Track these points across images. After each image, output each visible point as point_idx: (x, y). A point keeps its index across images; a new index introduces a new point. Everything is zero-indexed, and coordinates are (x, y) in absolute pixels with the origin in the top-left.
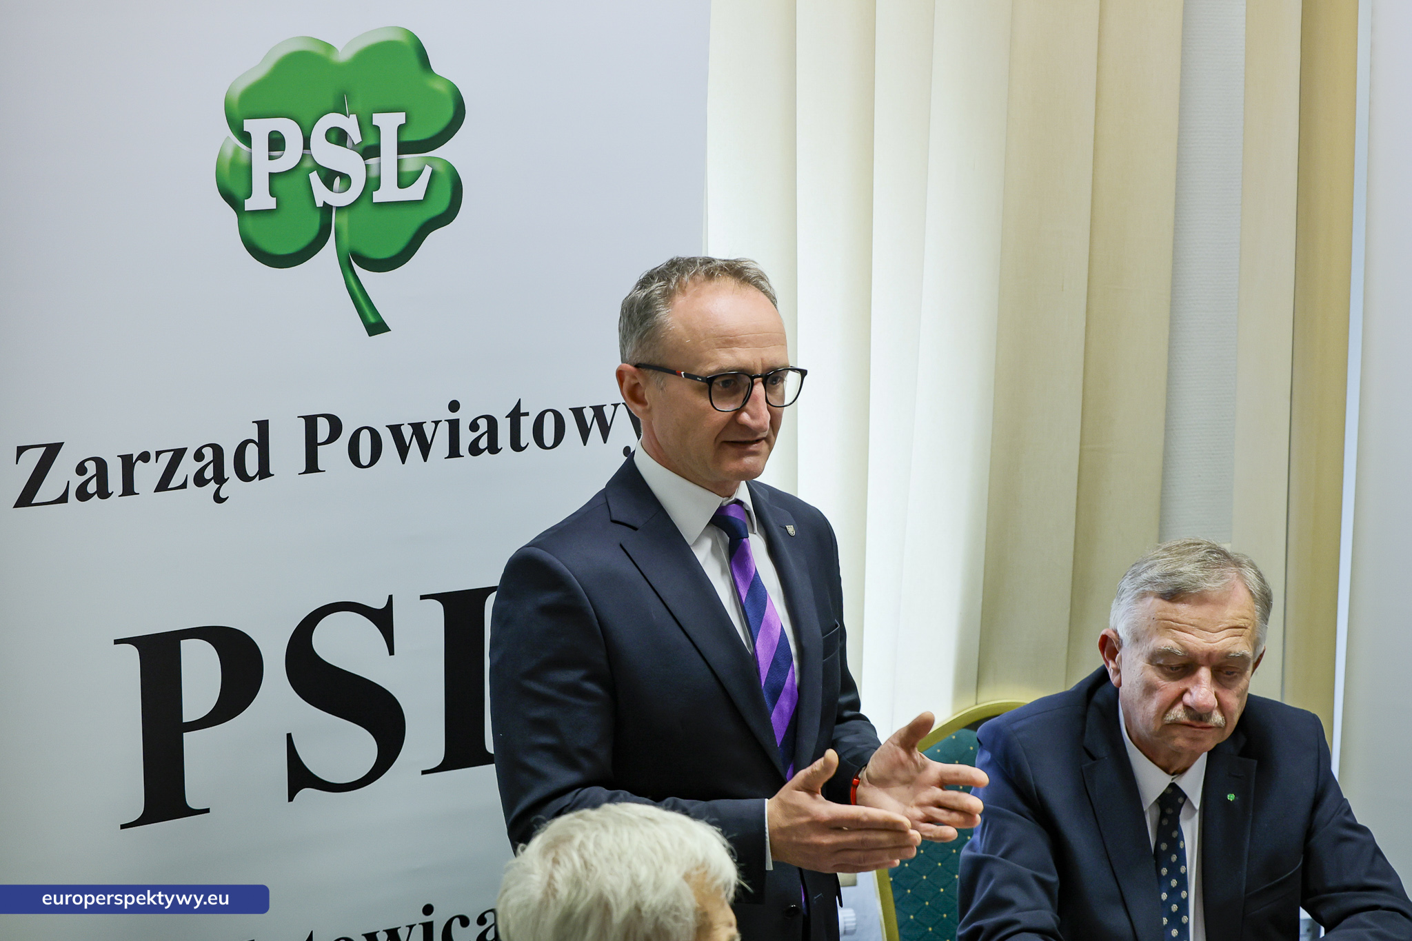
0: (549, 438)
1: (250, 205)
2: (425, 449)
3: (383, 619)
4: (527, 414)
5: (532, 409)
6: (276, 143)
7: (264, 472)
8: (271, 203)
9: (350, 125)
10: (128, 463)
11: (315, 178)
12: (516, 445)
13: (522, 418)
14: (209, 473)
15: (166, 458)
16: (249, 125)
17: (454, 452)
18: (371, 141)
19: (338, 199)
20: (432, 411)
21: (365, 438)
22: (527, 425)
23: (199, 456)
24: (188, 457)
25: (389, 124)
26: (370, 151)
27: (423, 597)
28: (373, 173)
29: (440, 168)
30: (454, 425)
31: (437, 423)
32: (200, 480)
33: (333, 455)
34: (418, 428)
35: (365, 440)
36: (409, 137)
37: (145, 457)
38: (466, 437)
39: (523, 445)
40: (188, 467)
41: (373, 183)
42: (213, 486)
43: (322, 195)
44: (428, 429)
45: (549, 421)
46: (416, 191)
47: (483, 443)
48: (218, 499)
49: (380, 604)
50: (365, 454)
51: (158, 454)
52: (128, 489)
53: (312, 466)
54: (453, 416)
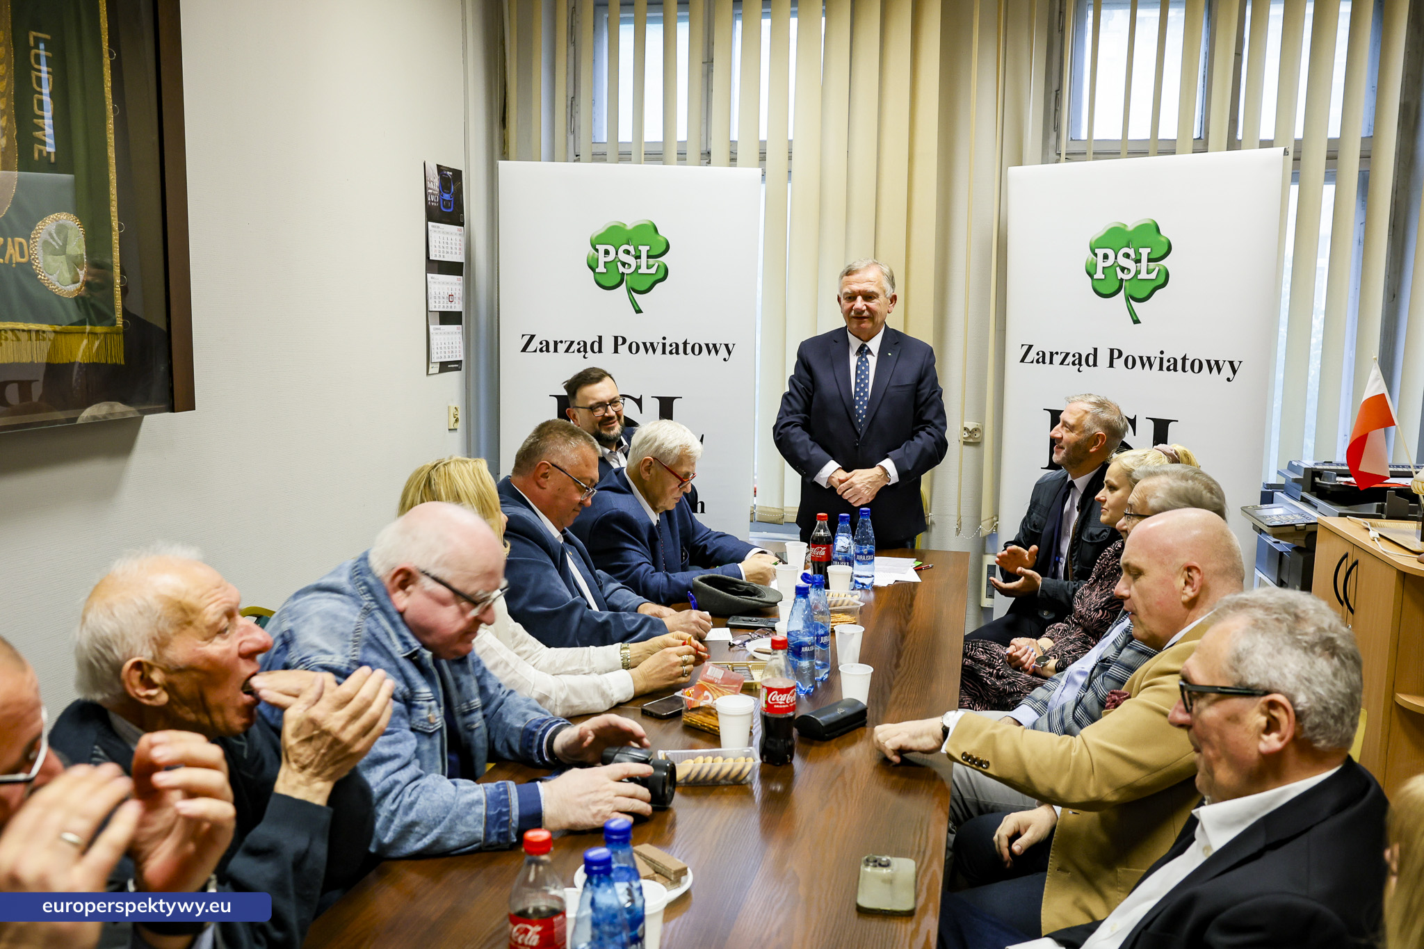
0: (696, 352)
1: (597, 270)
2: (654, 351)
3: (639, 402)
4: (689, 343)
6: (607, 252)
7: (600, 351)
8: (605, 271)
9: (631, 249)
10: (556, 343)
11: (619, 264)
12: (685, 353)
13: (687, 345)
14: (582, 349)
15: (568, 343)
16: (598, 247)
17: (664, 352)
18: (638, 254)
19: (626, 271)
20: (657, 340)
21: (634, 344)
22: (689, 347)
23: (579, 344)
24: (575, 344)
25: (644, 250)
26: (638, 257)
27: (652, 397)
28: (639, 264)
29: (661, 264)
30: (664, 345)
31: (658, 343)
32: (579, 351)
33: (623, 349)
34: (652, 344)
35: (634, 346)
36: (650, 254)
37: (561, 342)
38: (668, 348)
39: (688, 353)
40: (575, 347)
41: (638, 267)
42: (582, 354)
43: (621, 269)
44: (655, 345)
45: (697, 346)
46: (653, 271)
47: (674, 351)
48: (584, 358)
49: (638, 397)
50: (634, 350)
51: (566, 341)
52: (556, 350)
54: (664, 341)
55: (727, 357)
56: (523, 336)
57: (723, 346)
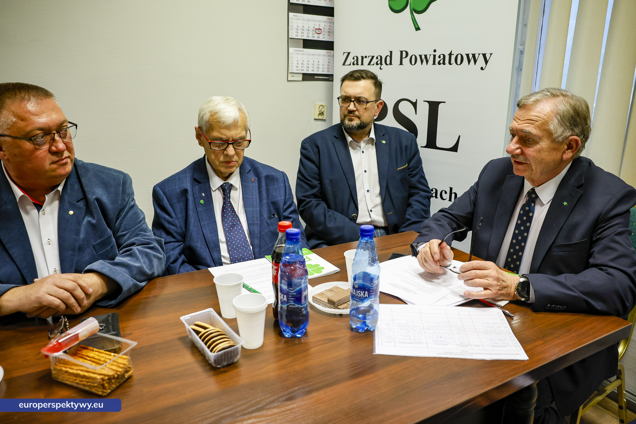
0: (459, 62)
2: (427, 62)
3: (415, 105)
4: (453, 54)
5: (455, 53)
7: (391, 64)
10: (362, 58)
12: (450, 63)
13: (452, 56)
14: (379, 62)
15: (370, 58)
17: (434, 64)
20: (429, 52)
21: (413, 57)
22: (453, 58)
23: (377, 58)
24: (375, 58)
27: (424, 101)
30: (435, 56)
31: (430, 55)
32: (377, 63)
33: (406, 61)
34: (426, 56)
35: (413, 59)
37: (366, 57)
38: (437, 60)
39: (452, 63)
40: (375, 60)
42: (380, 65)
44: (428, 57)
45: (459, 57)
47: (441, 62)
48: (381, 69)
49: (414, 100)
50: (413, 62)
51: (369, 56)
52: (362, 64)
53: (401, 63)
54: (434, 54)
55: (483, 64)
56: (344, 53)
57: (481, 56)
